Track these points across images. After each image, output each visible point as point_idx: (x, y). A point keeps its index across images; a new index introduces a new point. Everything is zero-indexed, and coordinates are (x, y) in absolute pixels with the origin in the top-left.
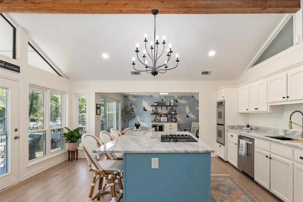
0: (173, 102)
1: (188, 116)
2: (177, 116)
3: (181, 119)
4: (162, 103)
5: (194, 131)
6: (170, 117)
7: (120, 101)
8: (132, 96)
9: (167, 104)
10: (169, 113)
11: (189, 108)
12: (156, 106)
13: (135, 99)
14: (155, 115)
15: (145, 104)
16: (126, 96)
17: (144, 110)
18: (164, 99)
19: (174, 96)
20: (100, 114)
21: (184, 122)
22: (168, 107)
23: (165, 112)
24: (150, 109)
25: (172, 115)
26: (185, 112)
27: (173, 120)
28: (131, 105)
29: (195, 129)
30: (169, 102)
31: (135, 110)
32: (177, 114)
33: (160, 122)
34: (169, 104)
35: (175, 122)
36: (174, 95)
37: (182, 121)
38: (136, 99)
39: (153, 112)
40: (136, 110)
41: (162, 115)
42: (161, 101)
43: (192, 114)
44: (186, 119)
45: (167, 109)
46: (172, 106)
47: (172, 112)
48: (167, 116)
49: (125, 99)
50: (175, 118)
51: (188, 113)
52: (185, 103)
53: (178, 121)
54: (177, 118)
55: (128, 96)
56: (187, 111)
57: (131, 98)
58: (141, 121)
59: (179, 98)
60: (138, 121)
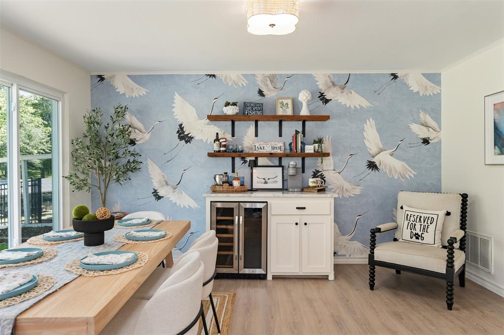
0: (308, 101)
1: (372, 166)
2: (327, 166)
3: (345, 179)
4: (260, 107)
5: (417, 236)
6: (295, 167)
7: (63, 93)
8: (130, 76)
9: (280, 112)
10: (294, 151)
11: (379, 131)
12: (233, 120)
13: (140, 91)
14: (230, 159)
15: (186, 112)
16: (101, 78)
17: (181, 138)
18: (269, 90)
19: (310, 76)
21: (358, 191)
22: (284, 123)
23: (273, 144)
24: (205, 133)
25: (304, 159)
26: (364, 148)
28: (120, 112)
29: (425, 229)
30: (290, 102)
31: (142, 137)
32: (328, 155)
33: (252, 190)
34: (289, 112)
35: (319, 191)
37: (347, 185)
38: (143, 91)
39: (220, 146)
40: (147, 136)
41: (261, 161)
42: (257, 98)
43: (391, 155)
44: (363, 176)
45: (280, 135)
46: (304, 120)
47: (303, 149)
48: (280, 166)
49: (93, 87)
50: (318, 172)
51: (374, 150)
52: (360, 106)
53: (330, 185)
54: (325, 174)
55: (113, 77)
56: (368, 141)
57: (122, 85)
58: (167, 184)
59: (336, 83)
60: (156, 185)
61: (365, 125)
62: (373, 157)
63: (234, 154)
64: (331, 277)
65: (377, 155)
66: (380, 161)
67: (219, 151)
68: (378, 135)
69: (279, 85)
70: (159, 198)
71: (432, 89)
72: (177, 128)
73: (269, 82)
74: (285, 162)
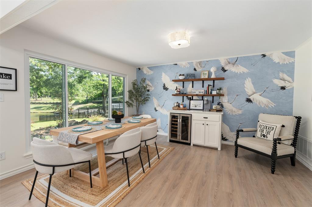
0: (215, 72)
1: (249, 100)
2: (224, 100)
3: (233, 106)
4: (194, 75)
5: (264, 136)
6: (207, 101)
7: (126, 75)
8: (148, 67)
9: (202, 77)
10: (208, 94)
11: (253, 83)
12: (183, 81)
13: (151, 72)
14: (182, 97)
15: (166, 79)
16: (139, 69)
17: (164, 89)
18: (199, 68)
19: (217, 60)
20: (16, 90)
21: (240, 112)
22: (204, 82)
23: (200, 90)
24: (173, 87)
25: (213, 97)
26: (244, 92)
27: (214, 106)
29: (268, 133)
30: (207, 72)
31: (152, 89)
33: (190, 109)
34: (206, 77)
35: (217, 111)
36: (219, 59)
37: (234, 109)
39: (177, 92)
40: (153, 88)
41: (195, 98)
42: (193, 72)
43: (260, 95)
44: (244, 105)
45: (203, 87)
46: (214, 80)
47: (211, 93)
48: (203, 100)
49: (137, 72)
50: (220, 103)
51: (250, 93)
52: (243, 72)
53: (225, 109)
54: (224, 104)
55: (143, 68)
56: (247, 89)
57: (145, 71)
58: (159, 106)
59: (230, 62)
60: (156, 106)
61: (245, 81)
62: (250, 96)
63: (183, 95)
64: (219, 149)
65: (252, 95)
66: (253, 99)
67: (177, 94)
68: (253, 86)
69: (203, 65)
70: (156, 111)
71: (288, 60)
72: (163, 85)
73: (199, 65)
74: (205, 98)
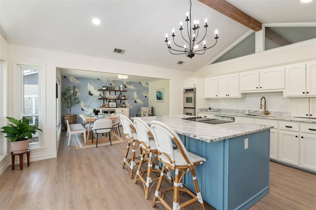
0: (122, 88)
1: (135, 102)
2: (126, 102)
4: (111, 88)
5: (144, 115)
6: (119, 102)
8: (74, 77)
9: (116, 89)
10: (118, 99)
11: (137, 94)
12: (104, 91)
13: (77, 82)
14: (103, 100)
15: (91, 88)
16: (65, 77)
17: (90, 95)
18: (113, 84)
21: (132, 107)
22: (116, 92)
23: (114, 97)
24: (97, 93)
25: (121, 100)
26: (134, 98)
27: (123, 105)
28: (74, 87)
29: (146, 114)
30: (118, 87)
31: (79, 94)
32: (127, 99)
33: (110, 107)
34: (118, 89)
35: (125, 107)
36: (123, 81)
37: (130, 106)
38: (79, 82)
39: (101, 97)
40: (80, 94)
41: (111, 101)
43: (139, 99)
44: (134, 104)
45: (115, 94)
46: (121, 91)
47: (121, 98)
48: (115, 102)
49: (62, 79)
50: (124, 103)
51: (136, 98)
52: (133, 89)
53: (127, 106)
54: (126, 104)
55: (69, 77)
56: (135, 96)
57: (72, 79)
58: (86, 106)
59: (128, 83)
60: (82, 107)
61: (134, 93)
66: (137, 101)
67: (101, 98)
69: (115, 83)
70: (83, 110)
71: (147, 86)
72: (89, 92)
73: (113, 82)
74: (117, 101)
